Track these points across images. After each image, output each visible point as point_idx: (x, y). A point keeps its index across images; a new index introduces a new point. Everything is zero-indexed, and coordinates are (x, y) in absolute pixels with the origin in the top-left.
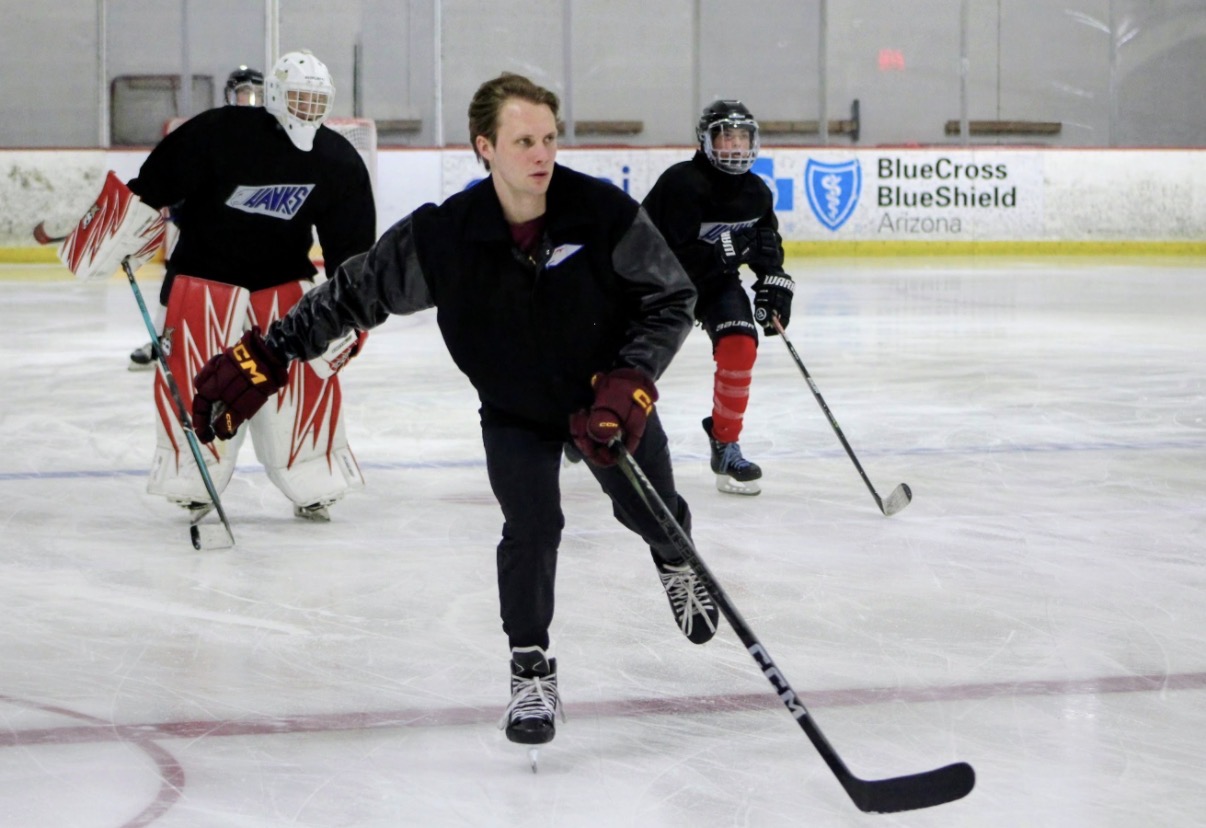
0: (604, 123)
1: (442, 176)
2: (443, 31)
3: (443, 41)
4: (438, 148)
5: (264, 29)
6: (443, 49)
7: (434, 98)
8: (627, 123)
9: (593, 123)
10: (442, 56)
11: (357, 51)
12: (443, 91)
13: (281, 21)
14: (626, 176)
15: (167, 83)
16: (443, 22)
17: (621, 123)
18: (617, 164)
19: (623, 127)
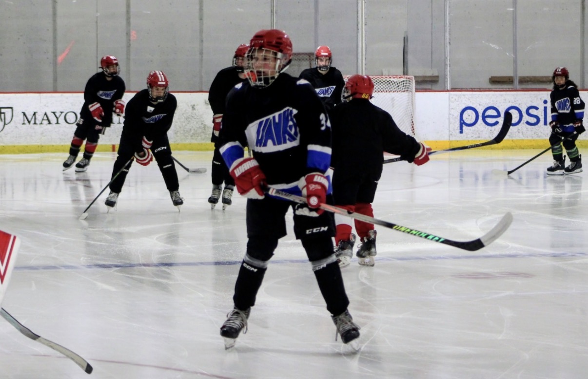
0: (535, 77)
1: (449, 105)
2: (449, 29)
3: (450, 34)
4: (448, 91)
5: (358, 29)
6: (450, 40)
7: (445, 65)
8: (545, 77)
9: (527, 77)
10: (449, 43)
11: (405, 40)
12: (449, 61)
13: (365, 25)
14: (545, 105)
15: (307, 57)
16: (450, 24)
17: (542, 77)
18: (541, 99)
19: (544, 79)
